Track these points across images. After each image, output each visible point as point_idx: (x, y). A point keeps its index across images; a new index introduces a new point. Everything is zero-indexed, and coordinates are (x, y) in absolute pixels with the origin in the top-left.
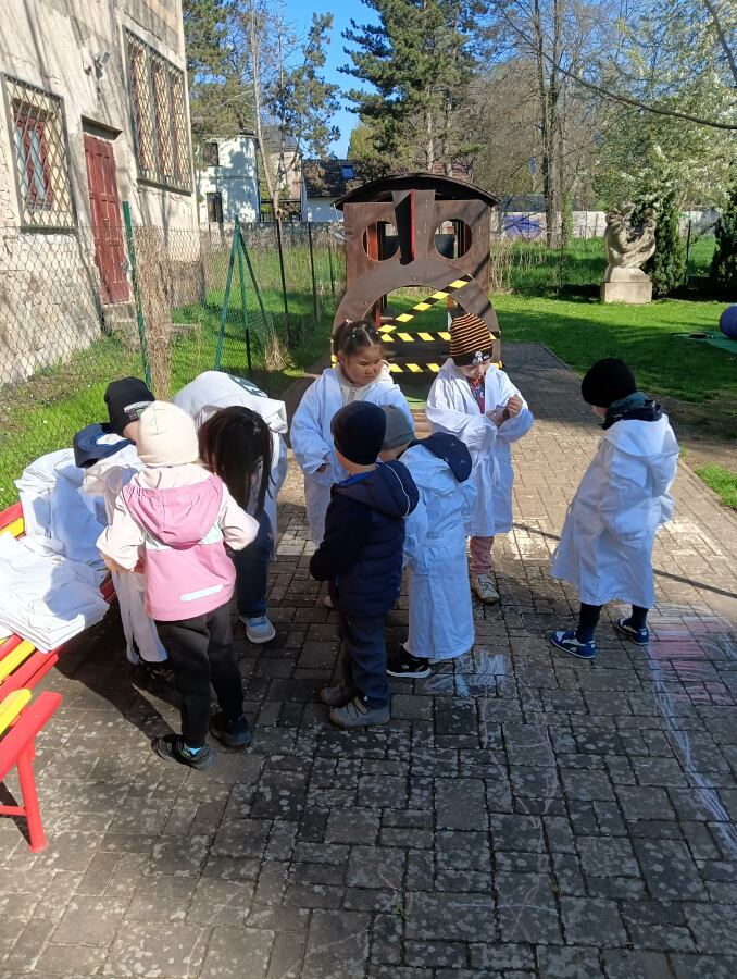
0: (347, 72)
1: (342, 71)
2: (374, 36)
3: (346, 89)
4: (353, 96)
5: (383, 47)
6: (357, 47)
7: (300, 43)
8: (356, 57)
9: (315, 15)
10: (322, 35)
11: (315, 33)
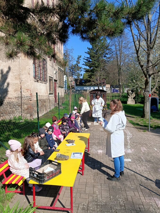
0: (84, 65)
1: (83, 65)
2: (88, 59)
3: (83, 68)
4: (84, 69)
5: (90, 61)
6: (86, 61)
7: (76, 60)
8: (85, 62)
9: (78, 56)
10: (79, 59)
11: (78, 58)
